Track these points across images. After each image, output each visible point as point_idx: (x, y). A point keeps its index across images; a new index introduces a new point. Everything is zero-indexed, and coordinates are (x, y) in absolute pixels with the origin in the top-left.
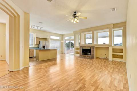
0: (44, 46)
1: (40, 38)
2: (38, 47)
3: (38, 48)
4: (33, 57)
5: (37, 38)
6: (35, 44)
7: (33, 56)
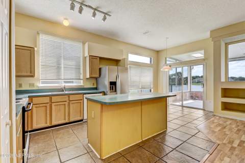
0: (113, 84)
1: (101, 58)
2: (95, 86)
3: (96, 89)
4: (82, 120)
5: (92, 58)
6: (88, 76)
7: (79, 118)
